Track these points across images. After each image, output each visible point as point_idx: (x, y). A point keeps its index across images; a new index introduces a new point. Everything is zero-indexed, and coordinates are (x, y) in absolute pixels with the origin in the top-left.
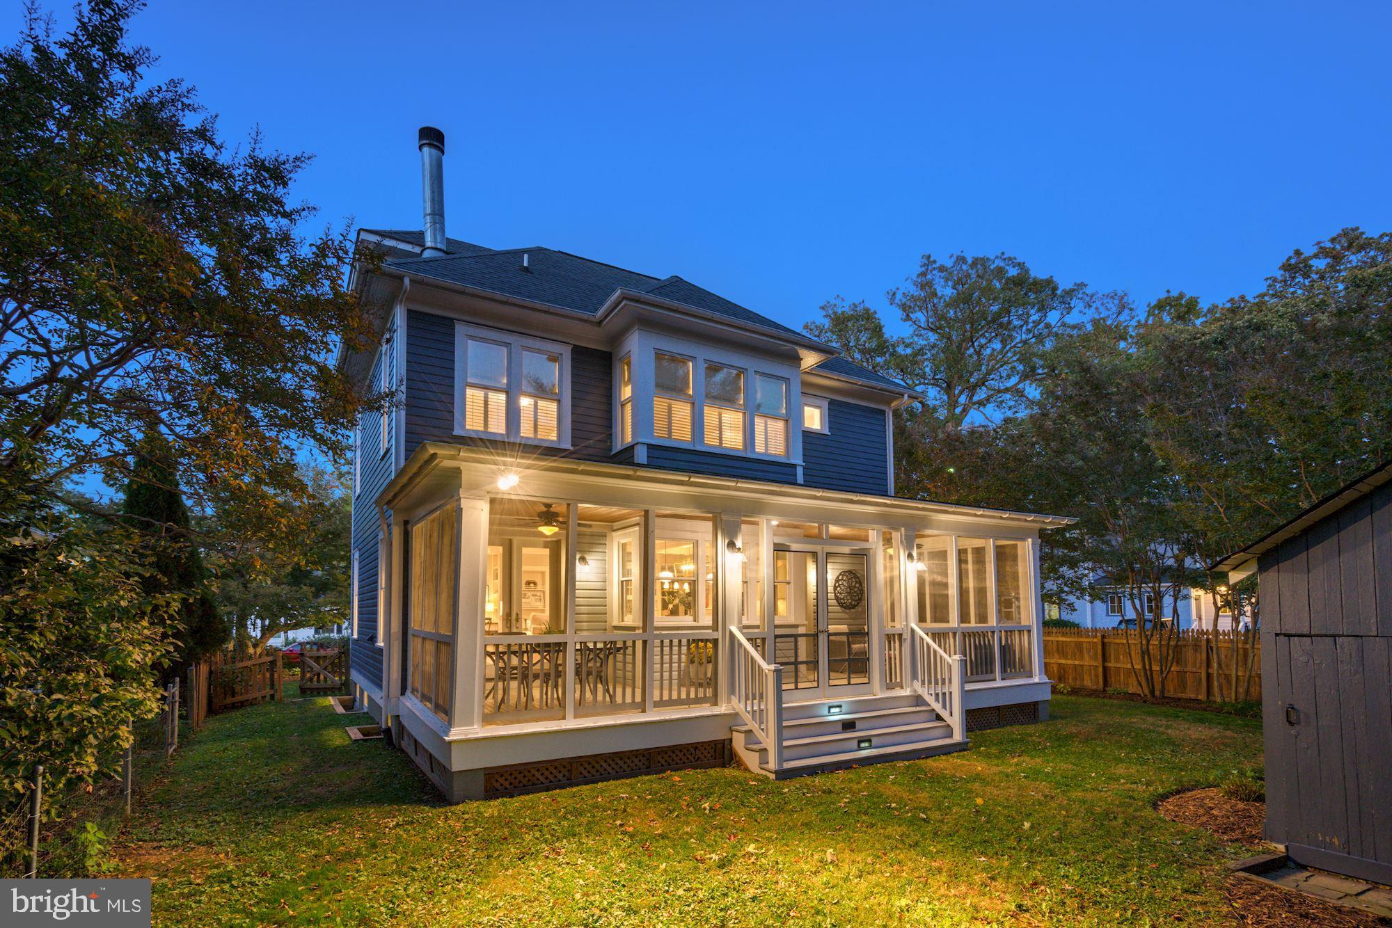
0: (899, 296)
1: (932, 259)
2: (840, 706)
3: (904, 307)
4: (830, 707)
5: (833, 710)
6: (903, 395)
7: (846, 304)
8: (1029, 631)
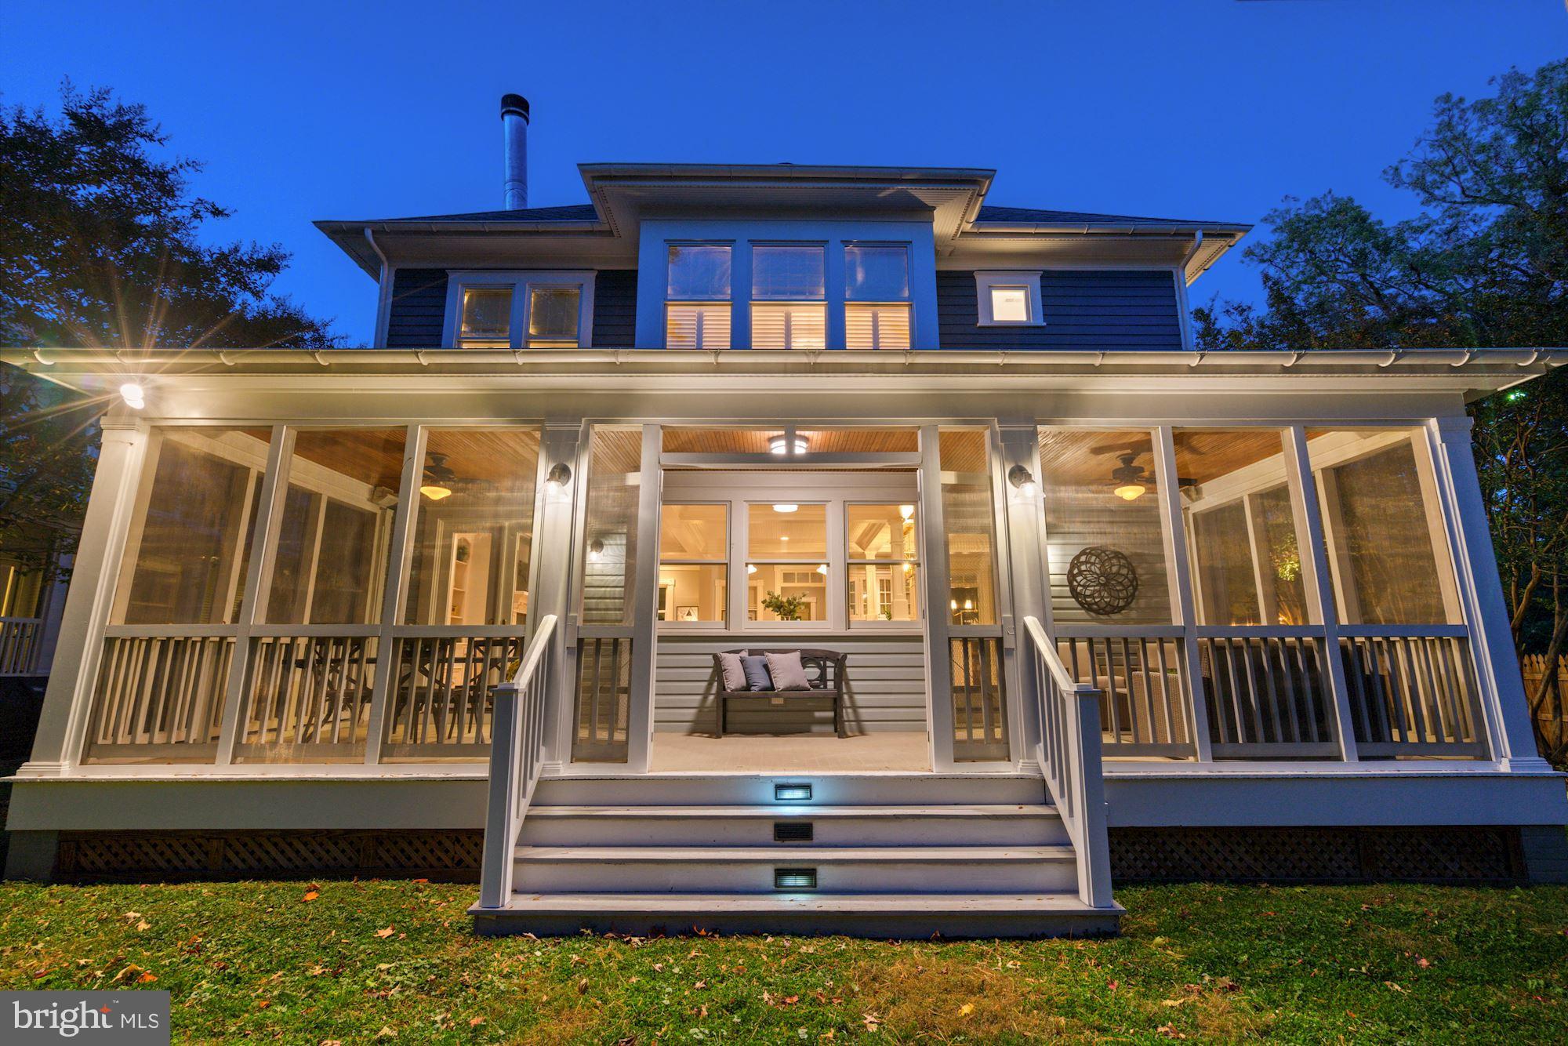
0: (1406, 170)
1: (1455, 98)
2: (807, 787)
3: (1419, 184)
4: (780, 787)
5: (788, 794)
6: (1194, 235)
7: (1301, 205)
8: (1463, 641)
